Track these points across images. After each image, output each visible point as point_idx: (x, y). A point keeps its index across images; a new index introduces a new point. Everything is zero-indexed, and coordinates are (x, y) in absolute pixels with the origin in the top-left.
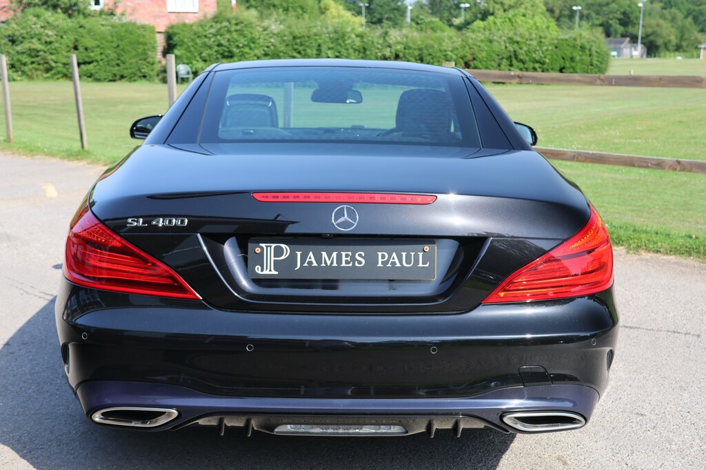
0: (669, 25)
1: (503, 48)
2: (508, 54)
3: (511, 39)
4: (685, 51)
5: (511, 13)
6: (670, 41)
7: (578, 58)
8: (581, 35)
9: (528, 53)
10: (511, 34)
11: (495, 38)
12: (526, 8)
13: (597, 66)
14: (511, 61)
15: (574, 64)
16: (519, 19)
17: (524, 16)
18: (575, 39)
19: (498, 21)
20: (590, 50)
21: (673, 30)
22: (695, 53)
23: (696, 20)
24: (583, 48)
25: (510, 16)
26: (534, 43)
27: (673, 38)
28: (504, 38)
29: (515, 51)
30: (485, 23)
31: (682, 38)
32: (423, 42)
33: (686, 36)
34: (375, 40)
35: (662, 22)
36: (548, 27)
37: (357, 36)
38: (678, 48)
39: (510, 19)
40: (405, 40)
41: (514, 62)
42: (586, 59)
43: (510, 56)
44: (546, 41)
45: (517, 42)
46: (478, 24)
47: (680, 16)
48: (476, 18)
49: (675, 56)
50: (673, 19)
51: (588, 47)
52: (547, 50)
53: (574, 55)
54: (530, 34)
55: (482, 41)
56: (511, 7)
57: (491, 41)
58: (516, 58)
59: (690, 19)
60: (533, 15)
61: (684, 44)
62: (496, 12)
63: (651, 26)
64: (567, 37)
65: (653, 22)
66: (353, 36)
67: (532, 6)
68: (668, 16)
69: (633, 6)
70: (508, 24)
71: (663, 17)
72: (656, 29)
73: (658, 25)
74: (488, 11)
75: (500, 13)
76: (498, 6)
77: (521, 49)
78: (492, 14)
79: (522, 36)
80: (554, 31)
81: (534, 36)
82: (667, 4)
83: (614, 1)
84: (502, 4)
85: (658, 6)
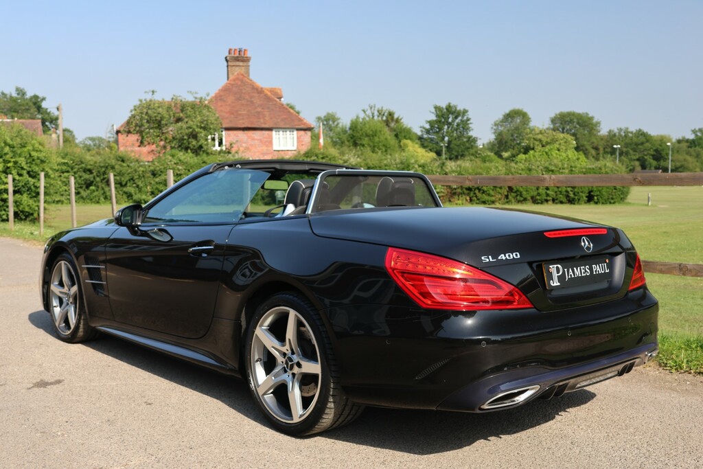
3: (547, 168)
5: (547, 148)
8: (605, 165)
10: (547, 164)
11: (533, 167)
12: (560, 144)
13: (620, 190)
16: (554, 153)
17: (559, 150)
18: (600, 169)
19: (537, 154)
25: (547, 150)
28: (540, 167)
30: (527, 156)
32: (473, 170)
34: (434, 170)
35: (688, 158)
36: (578, 159)
37: (420, 166)
39: (546, 153)
40: (459, 169)
44: (576, 170)
46: (522, 156)
48: (520, 152)
50: (698, 156)
54: (563, 164)
55: (522, 170)
56: (548, 143)
57: (530, 170)
60: (566, 150)
62: (536, 147)
64: (594, 167)
65: (681, 157)
66: (416, 166)
67: (565, 142)
68: (693, 153)
69: (663, 145)
70: (546, 156)
71: (688, 153)
72: (683, 163)
73: (685, 160)
74: (530, 146)
75: (539, 148)
76: (537, 143)
78: (533, 149)
79: (556, 166)
80: (583, 162)
81: (566, 166)
82: (692, 144)
83: (647, 141)
84: (540, 141)
85: (684, 145)
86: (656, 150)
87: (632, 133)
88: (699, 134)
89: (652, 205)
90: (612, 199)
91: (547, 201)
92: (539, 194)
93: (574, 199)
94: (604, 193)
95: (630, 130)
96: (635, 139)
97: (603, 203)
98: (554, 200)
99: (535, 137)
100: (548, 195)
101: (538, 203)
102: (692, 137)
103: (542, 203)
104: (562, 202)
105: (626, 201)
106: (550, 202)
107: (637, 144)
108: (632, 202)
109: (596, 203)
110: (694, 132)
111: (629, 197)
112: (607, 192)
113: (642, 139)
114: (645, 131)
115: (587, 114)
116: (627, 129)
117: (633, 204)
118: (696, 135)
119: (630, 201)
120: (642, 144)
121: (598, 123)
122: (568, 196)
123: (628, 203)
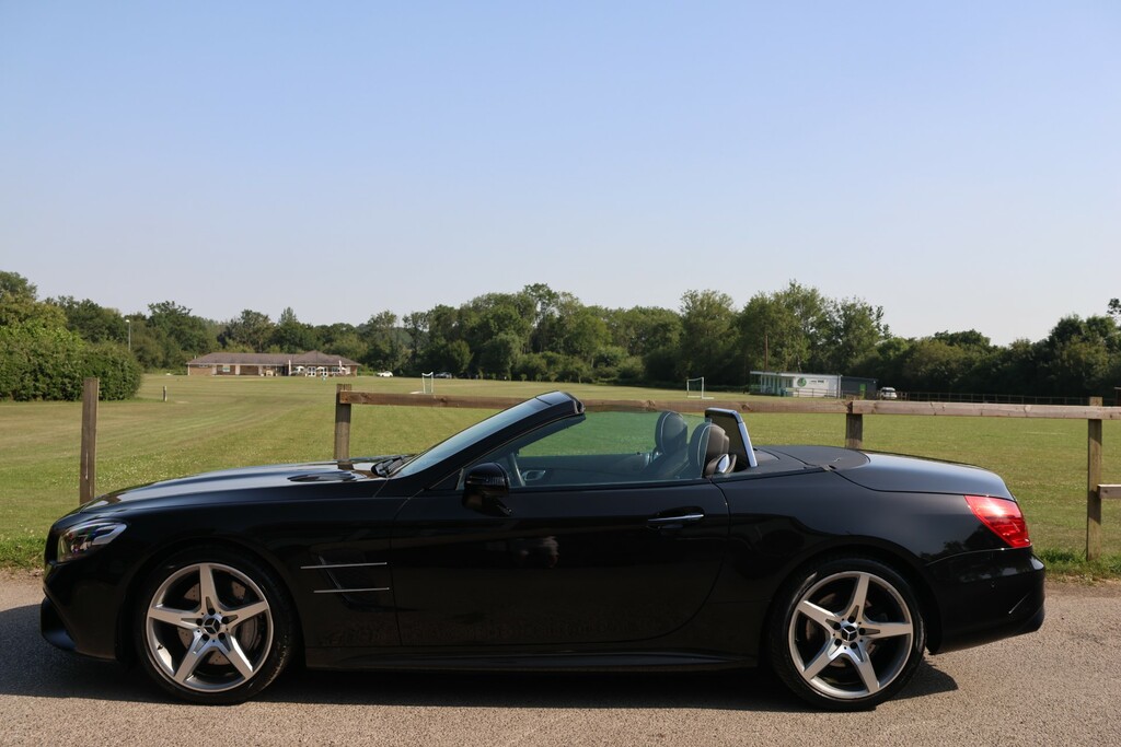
0: (155, 342)
1: (26, 360)
2: (33, 368)
3: (34, 351)
4: (170, 368)
5: (29, 323)
6: (157, 357)
7: (110, 373)
8: (111, 349)
9: (55, 367)
10: (34, 346)
11: (16, 349)
13: (129, 382)
14: (36, 376)
15: (107, 380)
16: (41, 331)
17: (45, 327)
18: (106, 354)
19: (15, 332)
20: (122, 365)
21: (160, 347)
22: (182, 370)
23: (178, 338)
24: (115, 363)
25: (29, 326)
26: (62, 356)
27: (159, 354)
28: (26, 350)
29: (39, 365)
31: (167, 355)
33: (171, 354)
35: (147, 339)
36: (73, 340)
38: (165, 365)
39: (29, 330)
41: (40, 376)
42: (120, 374)
43: (35, 370)
44: (75, 355)
45: (42, 355)
47: (164, 335)
49: (165, 373)
50: (158, 337)
51: (120, 362)
52: (76, 364)
53: (107, 369)
54: (56, 347)
56: (27, 316)
57: (11, 353)
58: (42, 372)
59: (173, 338)
60: (55, 326)
61: (170, 361)
62: (11, 321)
63: (137, 342)
64: (96, 351)
65: (140, 338)
67: (53, 316)
68: (153, 334)
69: (118, 322)
70: (27, 335)
71: (147, 333)
72: (143, 345)
73: (145, 341)
75: (16, 322)
76: (12, 315)
77: (47, 362)
78: (6, 323)
79: (46, 348)
80: (81, 346)
81: (60, 348)
82: (152, 322)
83: (98, 315)
84: (16, 312)
85: (142, 323)
86: (111, 328)
87: (77, 303)
88: (157, 310)
89: (169, 401)
90: (121, 393)
91: (35, 396)
92: (24, 388)
93: (72, 394)
94: (111, 386)
95: (75, 300)
96: (82, 313)
97: (109, 399)
98: (44, 396)
99: (8, 307)
100: (37, 388)
101: (21, 400)
102: (148, 314)
103: (28, 400)
104: (55, 399)
105: (136, 396)
106: (40, 399)
107: (85, 319)
108: (145, 397)
110: (152, 307)
111: (139, 390)
112: (114, 384)
113: (93, 313)
114: (95, 303)
115: (18, 275)
116: (72, 298)
117: (147, 400)
118: (154, 312)
119: (139, 395)
120: (92, 318)
121: (33, 288)
122: (64, 390)
123: (139, 399)
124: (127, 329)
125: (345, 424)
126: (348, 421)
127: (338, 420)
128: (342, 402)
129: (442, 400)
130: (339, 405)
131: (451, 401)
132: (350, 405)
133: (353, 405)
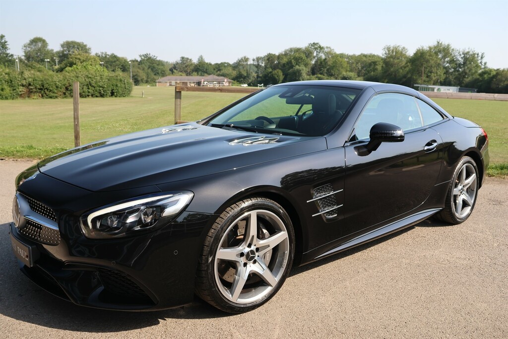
0: (142, 72)
1: (84, 80)
2: (87, 83)
3: (87, 76)
4: (149, 83)
5: (85, 64)
6: (143, 79)
7: (119, 85)
8: (119, 75)
9: (96, 83)
10: (87, 74)
11: (79, 75)
12: (92, 62)
13: (128, 89)
14: (88, 87)
15: (117, 88)
16: (89, 67)
17: (91, 65)
18: (117, 77)
19: (79, 67)
20: (124, 81)
21: (144, 74)
22: (154, 84)
23: (152, 70)
24: (121, 80)
26: (98, 78)
27: (144, 77)
28: (84, 75)
29: (90, 82)
30: (72, 68)
31: (148, 78)
32: (43, 77)
33: (149, 77)
34: (17, 76)
35: (139, 70)
36: (103, 71)
37: (6, 74)
38: (147, 82)
39: (85, 67)
40: (33, 76)
41: (90, 87)
42: (123, 86)
43: (88, 84)
44: (104, 77)
45: (90, 78)
46: (68, 69)
47: (146, 68)
48: (66, 66)
49: (147, 85)
50: (143, 69)
51: (123, 80)
52: (105, 81)
53: (117, 84)
54: (96, 74)
55: (73, 77)
56: (84, 61)
57: (78, 77)
58: (91, 85)
59: (150, 69)
60: (96, 65)
61: (149, 80)
62: (77, 63)
63: (135, 72)
64: (113, 75)
65: (136, 70)
66: (4, 74)
68: (141, 68)
69: (126, 63)
70: (84, 69)
71: (139, 68)
72: (137, 73)
73: (138, 71)
74: (73, 62)
75: (79, 64)
76: (78, 60)
77: (92, 81)
78: (75, 64)
79: (92, 75)
80: (106, 73)
81: (98, 75)
82: (140, 63)
83: (117, 60)
84: (79, 59)
85: (136, 63)
86: (122, 66)
87: (108, 55)
88: (143, 57)
89: (144, 97)
90: (124, 94)
91: (88, 96)
92: (84, 92)
93: (103, 94)
95: (107, 54)
96: (111, 59)
97: (119, 97)
98: (92, 95)
99: (76, 57)
100: (89, 92)
101: (83, 97)
102: (139, 59)
103: (85, 97)
104: (97, 96)
105: (131, 95)
106: (90, 97)
107: (112, 62)
108: (135, 95)
109: (116, 96)
110: (140, 56)
111: (132, 92)
112: (121, 90)
113: (115, 59)
114: (116, 55)
115: (83, 43)
116: (106, 53)
117: (135, 97)
118: (142, 58)
119: (132, 95)
120: (115, 62)
121: (90, 49)
122: (100, 93)
123: (132, 97)
124: (130, 66)
125: (179, 100)
126: (180, 98)
127: (176, 98)
128: (177, 90)
129: (220, 90)
130: (176, 92)
131: (223, 90)
132: (181, 92)
133: (182, 92)
